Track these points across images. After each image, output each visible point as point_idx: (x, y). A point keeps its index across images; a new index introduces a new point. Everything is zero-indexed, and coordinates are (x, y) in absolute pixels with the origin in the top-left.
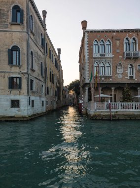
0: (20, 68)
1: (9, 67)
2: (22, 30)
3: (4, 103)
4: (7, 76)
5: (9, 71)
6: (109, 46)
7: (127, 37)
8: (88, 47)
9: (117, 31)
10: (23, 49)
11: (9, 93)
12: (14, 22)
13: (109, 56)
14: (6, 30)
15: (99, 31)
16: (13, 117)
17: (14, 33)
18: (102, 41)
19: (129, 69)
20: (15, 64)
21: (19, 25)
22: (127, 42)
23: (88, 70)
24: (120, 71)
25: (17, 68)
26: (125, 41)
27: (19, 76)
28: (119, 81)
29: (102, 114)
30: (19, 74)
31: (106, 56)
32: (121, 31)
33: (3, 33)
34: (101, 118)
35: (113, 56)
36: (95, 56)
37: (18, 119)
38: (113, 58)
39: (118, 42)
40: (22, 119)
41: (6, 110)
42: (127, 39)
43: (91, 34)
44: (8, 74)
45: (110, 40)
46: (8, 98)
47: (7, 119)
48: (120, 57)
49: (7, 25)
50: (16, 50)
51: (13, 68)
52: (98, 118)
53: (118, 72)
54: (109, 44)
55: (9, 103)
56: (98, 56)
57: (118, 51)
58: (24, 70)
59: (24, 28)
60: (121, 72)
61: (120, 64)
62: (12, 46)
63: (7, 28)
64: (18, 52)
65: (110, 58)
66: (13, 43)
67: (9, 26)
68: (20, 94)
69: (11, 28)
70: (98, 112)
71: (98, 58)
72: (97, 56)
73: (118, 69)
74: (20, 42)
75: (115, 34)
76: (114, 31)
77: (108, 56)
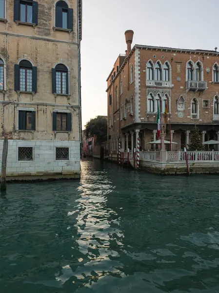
0: (69, 99)
1: (52, 97)
2: (70, 41)
3: (46, 152)
4: (50, 110)
5: (53, 103)
6: (167, 71)
7: (190, 60)
8: (139, 70)
9: (178, 51)
10: (72, 69)
11: (53, 137)
12: (58, 27)
13: (167, 86)
14: (47, 38)
15: (154, 49)
16: (61, 174)
17: (59, 44)
18: (158, 63)
19: (191, 105)
20: (60, 92)
21: (68, 32)
22: (190, 67)
23: (139, 103)
24: (181, 108)
25: (65, 99)
27: (68, 111)
28: (181, 122)
29: (175, 167)
30: (67, 107)
31: (163, 86)
32: (184, 52)
33: (43, 42)
34: (174, 173)
35: (173, 85)
36: (149, 85)
37: (66, 177)
38: (172, 88)
39: (179, 66)
40: (73, 177)
41: (49, 163)
42: (190, 63)
43: (144, 51)
44: (51, 108)
45: (169, 63)
46: (52, 144)
47: (50, 177)
48: (182, 87)
49: (49, 30)
50: (62, 71)
51: (59, 98)
52: (170, 173)
53: (179, 109)
54: (167, 68)
55: (54, 153)
56: (153, 84)
57: (179, 79)
58: (74, 102)
59: (73, 37)
60: (182, 109)
61: (182, 97)
62: (57, 64)
63: (49, 34)
64: (63, 74)
65: (169, 88)
66: (57, 59)
67: (52, 32)
68: (69, 139)
69: (54, 36)
70: (171, 165)
71: (153, 87)
72: (151, 85)
73: (178, 106)
74: (68, 58)
75: (175, 54)
76: (174, 51)
77: (165, 86)
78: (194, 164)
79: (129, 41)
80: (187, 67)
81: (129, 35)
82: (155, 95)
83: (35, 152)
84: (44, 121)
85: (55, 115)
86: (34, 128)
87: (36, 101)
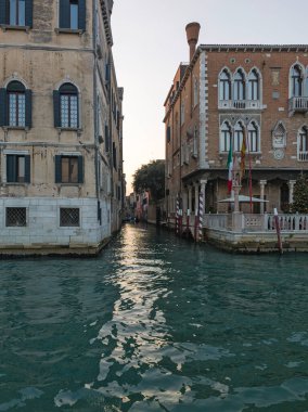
0: (79, 135)
1: (55, 133)
2: (82, 47)
3: (45, 214)
4: (51, 153)
5: (55, 142)
6: (255, 84)
7: (297, 63)
8: (206, 85)
9: (276, 49)
10: (85, 90)
11: (56, 192)
12: (65, 28)
13: (255, 108)
15: (233, 49)
16: (67, 247)
17: (64, 54)
18: (239, 71)
19: (299, 138)
20: (67, 125)
21: (77, 34)
22: (296, 74)
23: (206, 138)
24: (278, 143)
25: (74, 134)
26: (292, 72)
27: (78, 154)
28: (278, 166)
29: (258, 240)
30: (77, 147)
31: (247, 108)
32: (285, 49)
33: (41, 53)
34: (256, 250)
35: (265, 107)
36: (224, 107)
37: (76, 252)
38: (263, 112)
39: (276, 74)
40: (86, 252)
41: (50, 231)
42: (296, 67)
43: (214, 54)
44: (53, 149)
45: (258, 71)
46: (54, 203)
47: (52, 252)
48: (281, 109)
49: (49, 33)
50: (69, 94)
51: (64, 134)
52: (249, 250)
53: (275, 145)
54: (255, 78)
55: (56, 215)
56: (229, 106)
57: (276, 95)
58: (89, 139)
59: (86, 41)
60: (282, 146)
61: (281, 125)
62: (60, 84)
63: (49, 40)
64: (72, 98)
65: (257, 111)
66: (62, 76)
67: (54, 36)
68: (80, 195)
69: (58, 43)
70: (249, 237)
71: (230, 111)
72: (228, 108)
73: (275, 140)
74: (78, 75)
75: (269, 55)
76: (267, 49)
77: (252, 108)
78: (291, 236)
79: (192, 40)
80: (291, 75)
81: (193, 30)
82: (234, 124)
83: (30, 215)
84: (43, 169)
85: (59, 159)
86: (27, 179)
87: (31, 140)
